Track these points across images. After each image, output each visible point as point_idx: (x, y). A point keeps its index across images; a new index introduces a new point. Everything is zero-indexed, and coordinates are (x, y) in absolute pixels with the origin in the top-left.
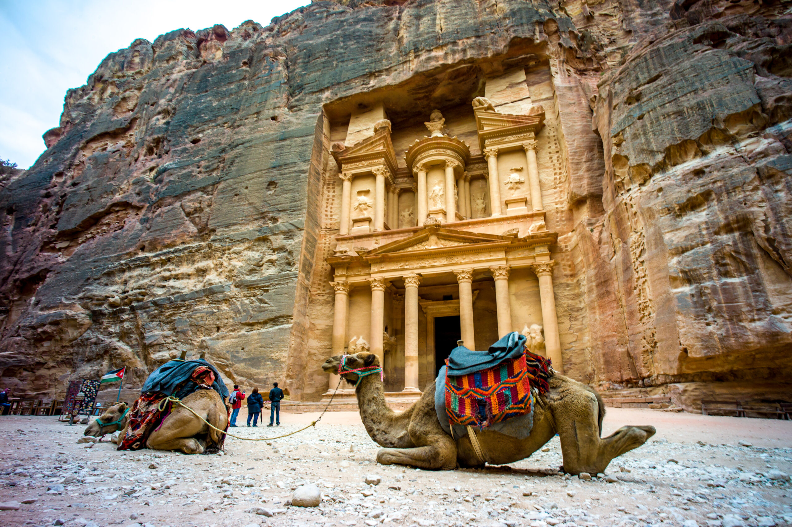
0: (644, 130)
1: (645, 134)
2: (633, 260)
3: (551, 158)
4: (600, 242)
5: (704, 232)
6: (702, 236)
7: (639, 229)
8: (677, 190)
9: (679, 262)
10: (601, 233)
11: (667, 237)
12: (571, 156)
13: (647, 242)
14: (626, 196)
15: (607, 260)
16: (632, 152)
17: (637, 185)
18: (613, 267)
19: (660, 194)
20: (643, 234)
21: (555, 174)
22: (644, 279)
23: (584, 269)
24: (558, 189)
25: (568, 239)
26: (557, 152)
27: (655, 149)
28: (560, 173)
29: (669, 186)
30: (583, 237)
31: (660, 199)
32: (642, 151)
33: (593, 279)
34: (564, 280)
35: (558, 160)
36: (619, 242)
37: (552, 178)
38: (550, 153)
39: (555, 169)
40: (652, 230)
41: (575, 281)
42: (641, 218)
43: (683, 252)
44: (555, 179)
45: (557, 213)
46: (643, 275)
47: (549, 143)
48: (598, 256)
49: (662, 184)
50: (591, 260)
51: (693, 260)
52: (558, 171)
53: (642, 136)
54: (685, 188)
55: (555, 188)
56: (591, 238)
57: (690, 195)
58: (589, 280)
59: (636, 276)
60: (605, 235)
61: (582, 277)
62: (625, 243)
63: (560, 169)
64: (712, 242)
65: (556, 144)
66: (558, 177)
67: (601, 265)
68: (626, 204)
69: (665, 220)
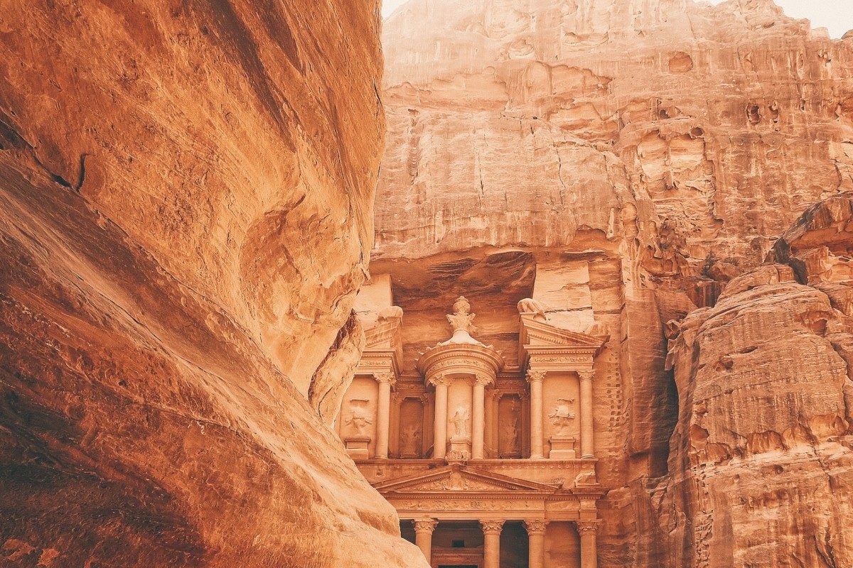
0: (730, 408)
1: (730, 412)
2: (696, 541)
3: (609, 392)
4: (660, 510)
5: (772, 530)
6: (769, 532)
7: (709, 510)
8: (753, 482)
9: (744, 556)
10: (662, 499)
11: (736, 528)
12: (637, 397)
13: (714, 526)
14: (698, 472)
15: (666, 531)
16: (713, 428)
17: (713, 463)
18: (672, 541)
19: (736, 481)
20: (712, 517)
21: (613, 413)
22: (706, 563)
23: (635, 534)
24: (614, 432)
25: (621, 495)
26: (618, 385)
27: (738, 432)
28: (619, 413)
29: (747, 475)
30: (640, 499)
31: (735, 487)
32: (725, 429)
33: (646, 547)
34: (608, 541)
35: (618, 397)
36: (682, 516)
37: (608, 417)
38: (609, 385)
39: (612, 407)
40: (722, 516)
41: (621, 543)
42: (712, 500)
43: (749, 546)
44: (612, 419)
45: (610, 462)
46: (705, 558)
47: (609, 371)
48: (657, 524)
49: (740, 471)
50: (646, 527)
51: (758, 555)
52: (616, 410)
53: (727, 414)
54: (761, 482)
55: (611, 431)
56: (650, 502)
57: (765, 490)
58: (640, 547)
59: (697, 557)
60: (666, 502)
61: (631, 540)
62: (691, 520)
63: (619, 407)
64: (777, 541)
65: (617, 374)
66: (616, 417)
67: (657, 535)
68: (698, 480)
69: (736, 508)
